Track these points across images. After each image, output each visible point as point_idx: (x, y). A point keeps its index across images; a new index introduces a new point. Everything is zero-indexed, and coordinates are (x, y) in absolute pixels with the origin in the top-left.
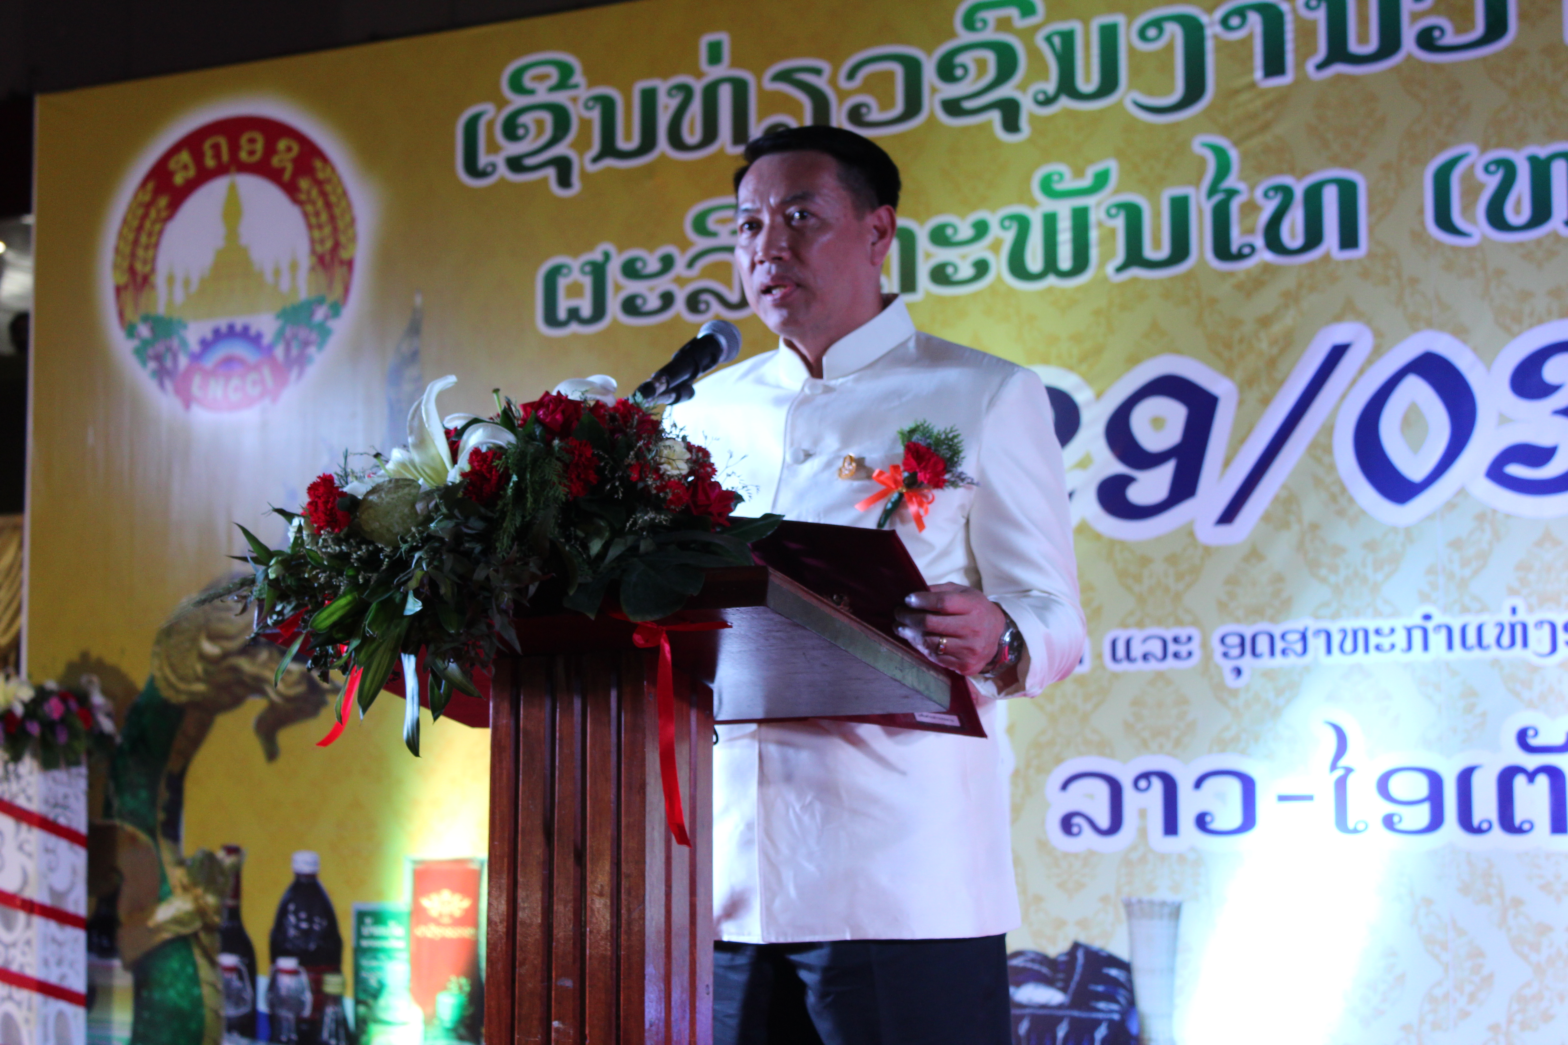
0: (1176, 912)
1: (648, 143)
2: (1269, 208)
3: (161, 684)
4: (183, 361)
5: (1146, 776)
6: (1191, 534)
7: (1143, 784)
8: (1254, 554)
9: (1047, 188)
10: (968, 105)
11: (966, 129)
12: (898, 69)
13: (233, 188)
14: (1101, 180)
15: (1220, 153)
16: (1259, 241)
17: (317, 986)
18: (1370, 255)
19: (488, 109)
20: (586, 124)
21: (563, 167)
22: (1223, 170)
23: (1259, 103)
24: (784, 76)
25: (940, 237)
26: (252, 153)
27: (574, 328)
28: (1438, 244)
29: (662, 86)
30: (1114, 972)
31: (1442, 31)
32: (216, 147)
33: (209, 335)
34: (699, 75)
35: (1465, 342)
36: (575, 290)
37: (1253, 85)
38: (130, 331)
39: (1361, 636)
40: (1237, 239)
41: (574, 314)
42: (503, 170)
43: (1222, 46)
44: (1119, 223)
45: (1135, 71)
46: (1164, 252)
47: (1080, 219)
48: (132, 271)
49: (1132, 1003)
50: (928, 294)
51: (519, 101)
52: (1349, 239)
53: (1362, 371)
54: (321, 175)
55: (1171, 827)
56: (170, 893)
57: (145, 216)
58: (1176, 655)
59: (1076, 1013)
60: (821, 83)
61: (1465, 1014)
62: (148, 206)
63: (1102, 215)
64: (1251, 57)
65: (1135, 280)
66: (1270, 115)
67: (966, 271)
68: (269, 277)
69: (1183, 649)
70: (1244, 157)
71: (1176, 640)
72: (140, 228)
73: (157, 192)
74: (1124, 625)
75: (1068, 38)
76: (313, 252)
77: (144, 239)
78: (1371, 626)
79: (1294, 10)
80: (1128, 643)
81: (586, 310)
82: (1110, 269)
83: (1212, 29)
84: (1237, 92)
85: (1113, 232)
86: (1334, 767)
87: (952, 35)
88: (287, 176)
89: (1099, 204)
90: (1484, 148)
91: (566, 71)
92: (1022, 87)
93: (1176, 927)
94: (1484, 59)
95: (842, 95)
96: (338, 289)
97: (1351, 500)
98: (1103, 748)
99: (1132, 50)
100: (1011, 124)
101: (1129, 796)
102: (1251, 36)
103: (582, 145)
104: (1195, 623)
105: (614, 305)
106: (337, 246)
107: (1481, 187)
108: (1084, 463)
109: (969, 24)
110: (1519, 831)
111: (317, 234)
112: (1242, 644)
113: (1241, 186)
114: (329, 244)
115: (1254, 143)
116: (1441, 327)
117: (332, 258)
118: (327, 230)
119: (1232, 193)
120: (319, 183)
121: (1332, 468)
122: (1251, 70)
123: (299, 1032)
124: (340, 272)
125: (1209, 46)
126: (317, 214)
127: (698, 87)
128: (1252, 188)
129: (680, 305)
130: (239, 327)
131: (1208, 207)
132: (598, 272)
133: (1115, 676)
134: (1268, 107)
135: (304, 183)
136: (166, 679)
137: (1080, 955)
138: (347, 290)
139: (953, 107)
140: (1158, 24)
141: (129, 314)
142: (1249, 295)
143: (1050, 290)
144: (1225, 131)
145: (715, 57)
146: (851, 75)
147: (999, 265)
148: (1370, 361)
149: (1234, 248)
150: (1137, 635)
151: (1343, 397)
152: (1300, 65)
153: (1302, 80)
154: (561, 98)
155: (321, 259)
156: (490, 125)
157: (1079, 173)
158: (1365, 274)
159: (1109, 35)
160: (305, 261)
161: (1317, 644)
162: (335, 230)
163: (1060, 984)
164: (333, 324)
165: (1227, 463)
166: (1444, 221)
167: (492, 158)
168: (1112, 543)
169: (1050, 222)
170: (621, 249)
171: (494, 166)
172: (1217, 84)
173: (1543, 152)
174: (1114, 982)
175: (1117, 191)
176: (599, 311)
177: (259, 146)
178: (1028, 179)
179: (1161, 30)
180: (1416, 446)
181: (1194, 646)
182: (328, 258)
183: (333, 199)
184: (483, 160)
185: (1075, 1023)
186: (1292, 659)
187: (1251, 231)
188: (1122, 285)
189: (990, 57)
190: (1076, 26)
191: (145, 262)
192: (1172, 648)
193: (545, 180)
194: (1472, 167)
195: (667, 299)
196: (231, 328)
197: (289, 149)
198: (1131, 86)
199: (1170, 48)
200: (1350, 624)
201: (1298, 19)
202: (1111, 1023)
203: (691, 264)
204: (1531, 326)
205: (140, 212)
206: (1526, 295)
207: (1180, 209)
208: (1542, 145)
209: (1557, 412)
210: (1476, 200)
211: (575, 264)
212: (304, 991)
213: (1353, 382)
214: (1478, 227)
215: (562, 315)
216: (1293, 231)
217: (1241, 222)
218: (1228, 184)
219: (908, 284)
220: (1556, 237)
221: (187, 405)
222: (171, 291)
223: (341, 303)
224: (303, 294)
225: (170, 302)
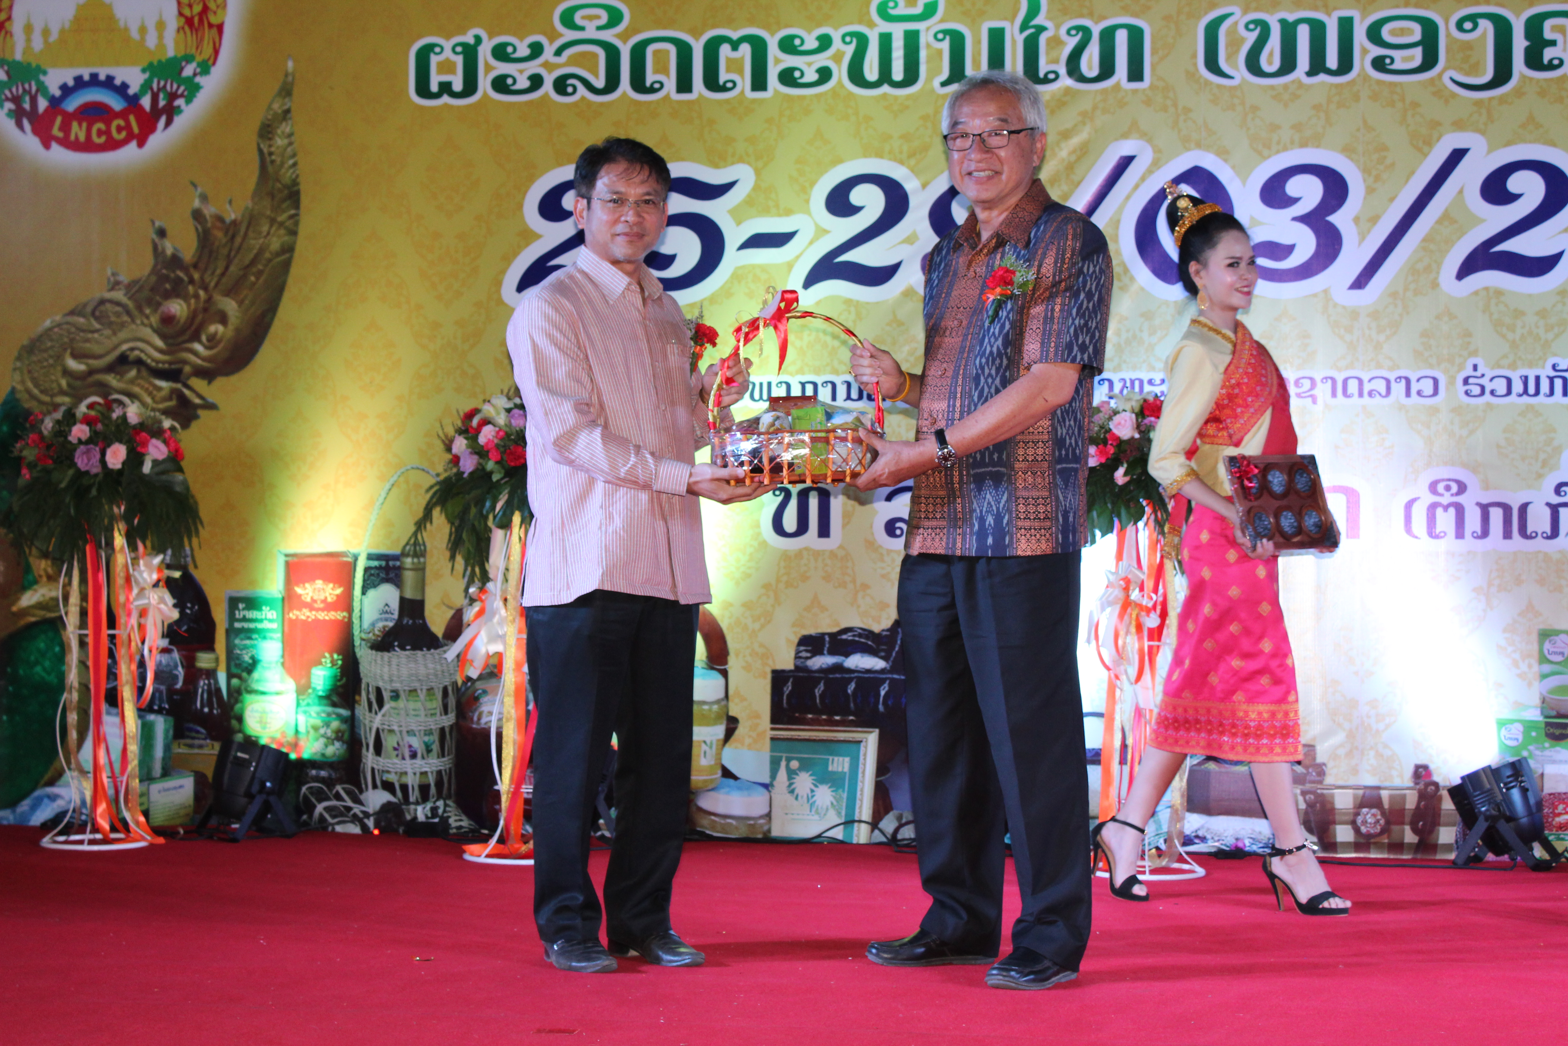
2: (1072, 43)
3: (22, 396)
4: (42, 104)
9: (883, 13)
14: (930, 10)
16: (1062, 70)
17: (189, 663)
18: (1152, 87)
22: (1034, 10)
25: (788, 46)
27: (446, 99)
28: (1207, 83)
33: (71, 83)
35: (1225, 161)
36: (447, 67)
39: (1136, 384)
40: (1044, 67)
41: (446, 88)
44: (945, 46)
47: (912, 42)
50: (776, 91)
52: (1136, 74)
53: (1143, 179)
56: (36, 582)
59: (896, 676)
63: (931, 39)
67: (811, 76)
68: (135, 34)
76: (181, 14)
78: (1146, 378)
81: (458, 86)
82: (936, 83)
85: (940, 52)
89: (928, 29)
90: (1245, 11)
96: (208, 51)
97: (1132, 278)
105: (484, 83)
106: (205, 9)
107: (1243, 40)
108: (910, 240)
113: (1048, 24)
114: (197, 9)
116: (1207, 148)
117: (201, 21)
119: (1041, 29)
123: (170, 700)
124: (209, 35)
128: (1058, 27)
129: (548, 86)
130: (102, 77)
131: (1020, 39)
132: (470, 54)
136: (28, 391)
138: (216, 52)
143: (885, 96)
147: (840, 73)
148: (1150, 171)
149: (1041, 74)
151: (1128, 198)
155: (189, 21)
157: (912, 3)
158: (1148, 102)
160: (173, 22)
161: (1101, 389)
163: (882, 654)
164: (202, 79)
166: (1212, 64)
169: (886, 41)
170: (491, 35)
173: (1291, 18)
175: (942, 21)
176: (470, 87)
182: (196, 20)
185: (894, 683)
187: (1056, 61)
191: (1, 11)
194: (1236, 23)
195: (536, 82)
196: (94, 76)
200: (1128, 375)
203: (558, 52)
204: (1278, 152)
206: (1274, 128)
207: (997, 38)
208: (1291, 12)
209: (1295, 219)
210: (1237, 51)
211: (448, 45)
212: (176, 667)
213: (1137, 187)
214: (1240, 72)
215: (434, 88)
216: (1090, 64)
217: (1047, 53)
218: (1037, 21)
219: (759, 82)
220: (1300, 84)
221: (47, 146)
222: (29, 40)
223: (211, 62)
224: (171, 53)
225: (28, 49)
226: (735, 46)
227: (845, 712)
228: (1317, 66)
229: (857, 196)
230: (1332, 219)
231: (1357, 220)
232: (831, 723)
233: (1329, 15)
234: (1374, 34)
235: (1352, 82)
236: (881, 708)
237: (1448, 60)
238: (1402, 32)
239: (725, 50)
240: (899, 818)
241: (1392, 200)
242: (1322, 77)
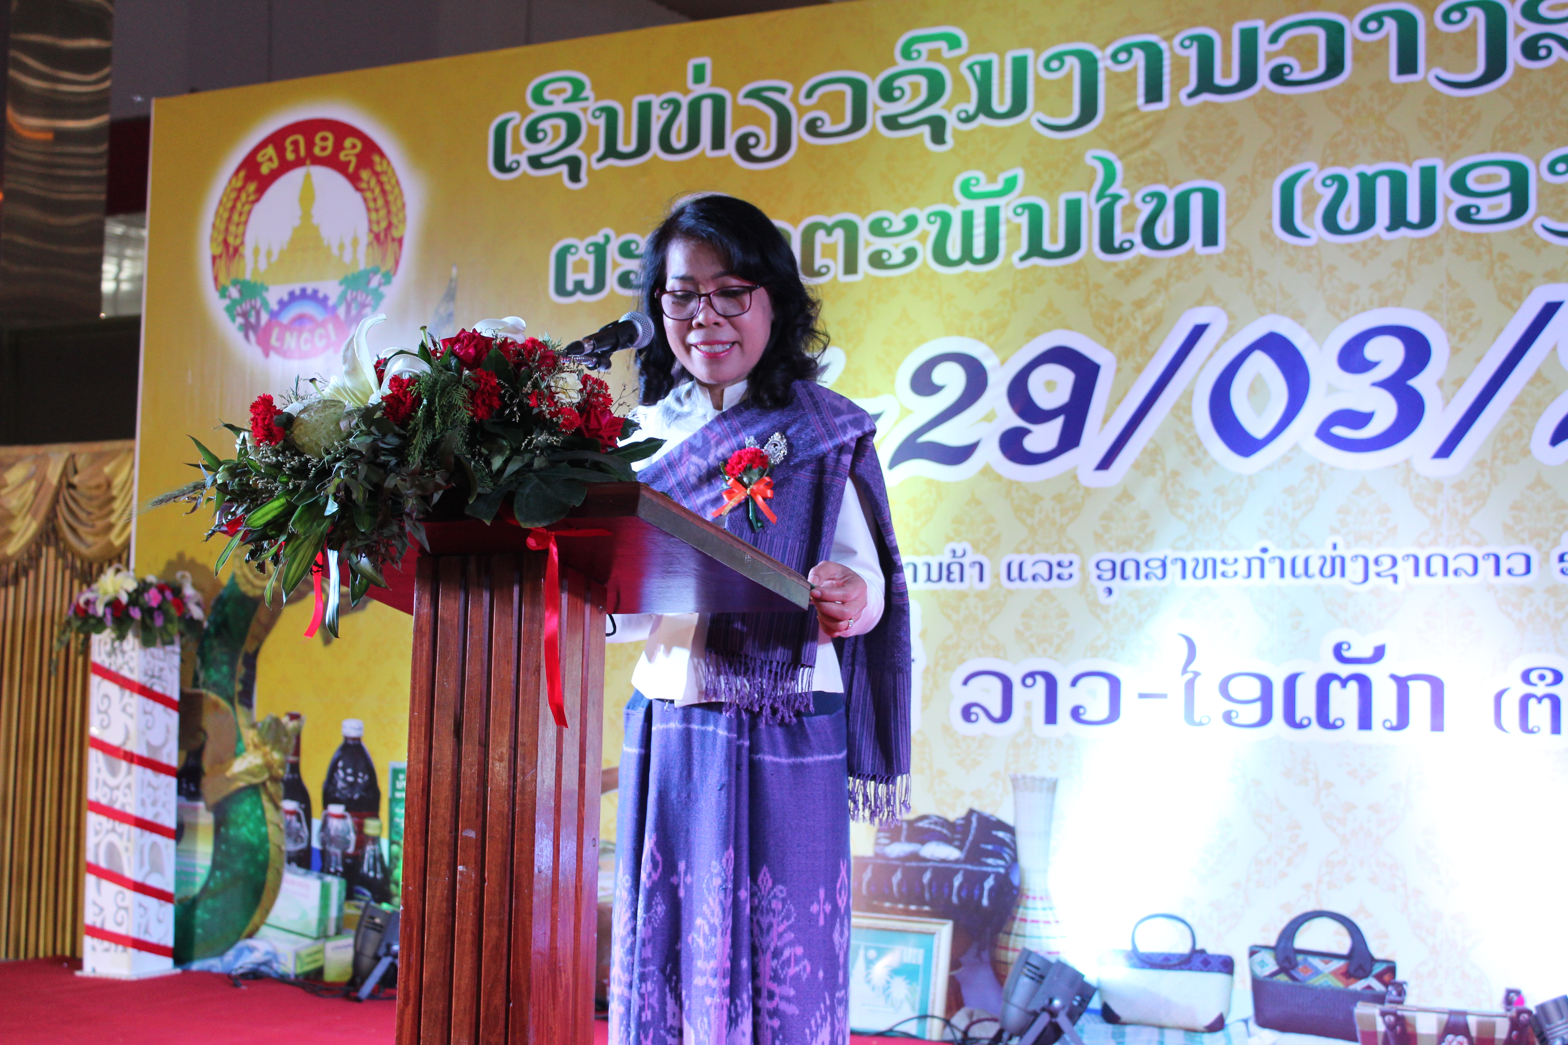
0: (1053, 786)
1: (643, 147)
2: (1146, 210)
3: (240, 580)
4: (264, 317)
5: (1032, 675)
6: (1075, 477)
7: (1029, 681)
8: (1125, 495)
9: (966, 191)
10: (903, 120)
11: (901, 141)
12: (848, 90)
13: (308, 176)
14: (1010, 185)
15: (1107, 165)
16: (1137, 238)
17: (359, 829)
18: (1227, 251)
19: (516, 116)
20: (593, 130)
21: (574, 165)
22: (1110, 179)
23: (1140, 124)
24: (754, 94)
25: (877, 229)
26: (324, 149)
27: (579, 296)
28: (1283, 244)
29: (656, 101)
30: (1001, 834)
31: (1291, 69)
32: (295, 143)
33: (286, 298)
34: (686, 92)
35: (1302, 325)
36: (581, 266)
37: (1136, 109)
38: (223, 292)
39: (1210, 564)
40: (1119, 236)
41: (579, 286)
42: (525, 166)
43: (1112, 77)
44: (1024, 221)
45: (1040, 95)
46: (1060, 246)
47: (992, 217)
48: (226, 243)
49: (1015, 859)
50: (867, 275)
51: (540, 110)
52: (1210, 238)
53: (1217, 347)
54: (378, 168)
55: (1051, 717)
56: (244, 750)
57: (238, 198)
58: (1059, 577)
59: (969, 867)
60: (784, 100)
61: (1283, 875)
62: (240, 190)
63: (1010, 214)
64: (1135, 86)
65: (1035, 267)
66: (1149, 134)
67: (898, 257)
68: (335, 251)
69: (1065, 572)
70: (1127, 168)
71: (1059, 564)
72: (233, 208)
73: (248, 179)
74: (1018, 551)
75: (986, 67)
76: (371, 231)
77: (236, 217)
78: (1219, 556)
79: (1171, 49)
80: (1021, 566)
81: (589, 284)
82: (1015, 258)
83: (1104, 63)
84: (1123, 115)
85: (1019, 227)
86: (1184, 671)
87: (893, 63)
88: (351, 168)
89: (1007, 205)
90: (1322, 166)
91: (578, 86)
92: (948, 107)
93: (1053, 798)
94: (1325, 92)
95: (801, 111)
96: (390, 262)
97: (1206, 453)
98: (998, 651)
99: (1038, 78)
100: (938, 137)
101: (1018, 690)
102: (1135, 69)
103: (589, 148)
104: (1076, 551)
105: (612, 279)
106: (390, 225)
107: (1319, 197)
108: (989, 418)
109: (906, 54)
110: (1333, 727)
111: (374, 216)
112: (1114, 569)
113: (1124, 192)
114: (384, 225)
115: (1135, 157)
116: (1283, 313)
117: (386, 236)
118: (383, 213)
119: (1116, 198)
120: (377, 174)
121: (1191, 426)
122: (1135, 98)
123: (344, 864)
124: (392, 247)
125: (1101, 76)
126: (375, 200)
127: (685, 101)
128: (1132, 195)
130: (309, 291)
131: (1096, 209)
132: (600, 252)
133: (1010, 592)
134: (1147, 127)
135: (365, 174)
136: (245, 576)
137: (974, 819)
138: (397, 263)
139: (891, 122)
140: (1060, 57)
141: (222, 279)
142: (1127, 282)
143: (966, 274)
144: (1112, 147)
145: (699, 78)
146: (809, 95)
147: (925, 253)
148: (1224, 339)
149: (1117, 244)
150: (1028, 560)
151: (1202, 368)
152: (1174, 94)
153: (1175, 106)
154: (573, 108)
155: (377, 237)
156: (516, 129)
157: (992, 179)
158: (1222, 267)
159: (1020, 66)
160: (365, 238)
161: (1174, 570)
162: (389, 212)
163: (957, 843)
164: (384, 290)
165: (1105, 420)
166: (1288, 225)
167: (517, 157)
168: (1011, 483)
169: (968, 218)
170: (618, 234)
171: (518, 163)
172: (1107, 108)
173: (1370, 170)
174: (1002, 843)
175: (1022, 195)
176: (600, 284)
177: (330, 144)
178: (951, 183)
179: (1062, 63)
180: (1259, 411)
181: (1074, 569)
182: (382, 236)
183: (388, 188)
184: (509, 158)
185: (968, 874)
186: (1154, 582)
187: (1131, 230)
188: (1024, 271)
189: (923, 82)
190: (994, 58)
191: (236, 236)
192: (1056, 570)
193: (559, 175)
194: (1312, 180)
196: (303, 291)
197: (354, 146)
198: (1037, 108)
199: (1069, 77)
200: (1201, 555)
201: (1174, 55)
202: (997, 875)
204: (1356, 313)
205: (234, 195)
206: (1352, 288)
207: (1073, 210)
208: (1370, 164)
209: (1375, 384)
210: (1314, 208)
211: (582, 245)
212: (348, 832)
213: (1211, 356)
214: (1316, 230)
215: (570, 286)
216: (1165, 231)
217: (1123, 221)
218: (1113, 190)
219: (851, 267)
220: (1379, 239)
221: (267, 355)
222: (256, 261)
223: (392, 273)
224: (362, 264)
225: (255, 269)
226: (829, 231)
227: (921, 901)
228: (1398, 220)
229: (939, 375)
230: (1414, 383)
231: (1440, 384)
232: (907, 912)
233: (1410, 165)
234: (1458, 183)
235: (1436, 236)
236: (955, 899)
237: (1539, 206)
238: (1490, 178)
239: (820, 236)
240: (971, 1015)
241: (1478, 360)
242: (1403, 232)
